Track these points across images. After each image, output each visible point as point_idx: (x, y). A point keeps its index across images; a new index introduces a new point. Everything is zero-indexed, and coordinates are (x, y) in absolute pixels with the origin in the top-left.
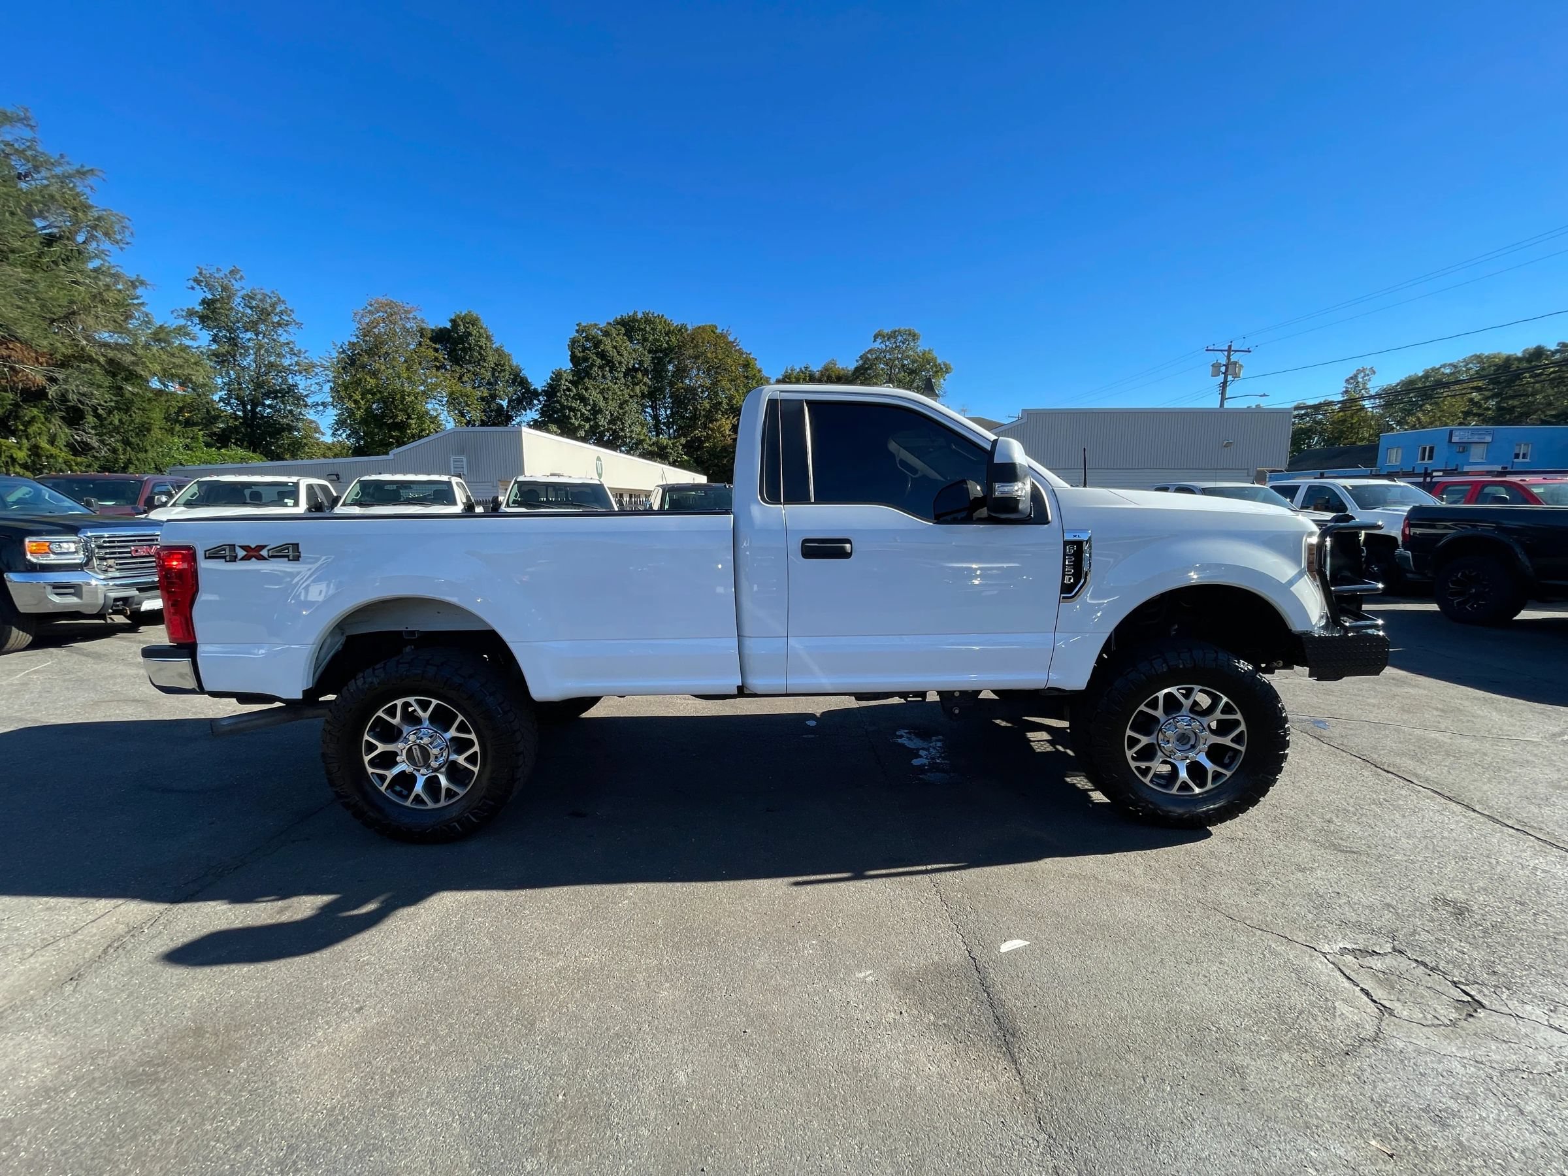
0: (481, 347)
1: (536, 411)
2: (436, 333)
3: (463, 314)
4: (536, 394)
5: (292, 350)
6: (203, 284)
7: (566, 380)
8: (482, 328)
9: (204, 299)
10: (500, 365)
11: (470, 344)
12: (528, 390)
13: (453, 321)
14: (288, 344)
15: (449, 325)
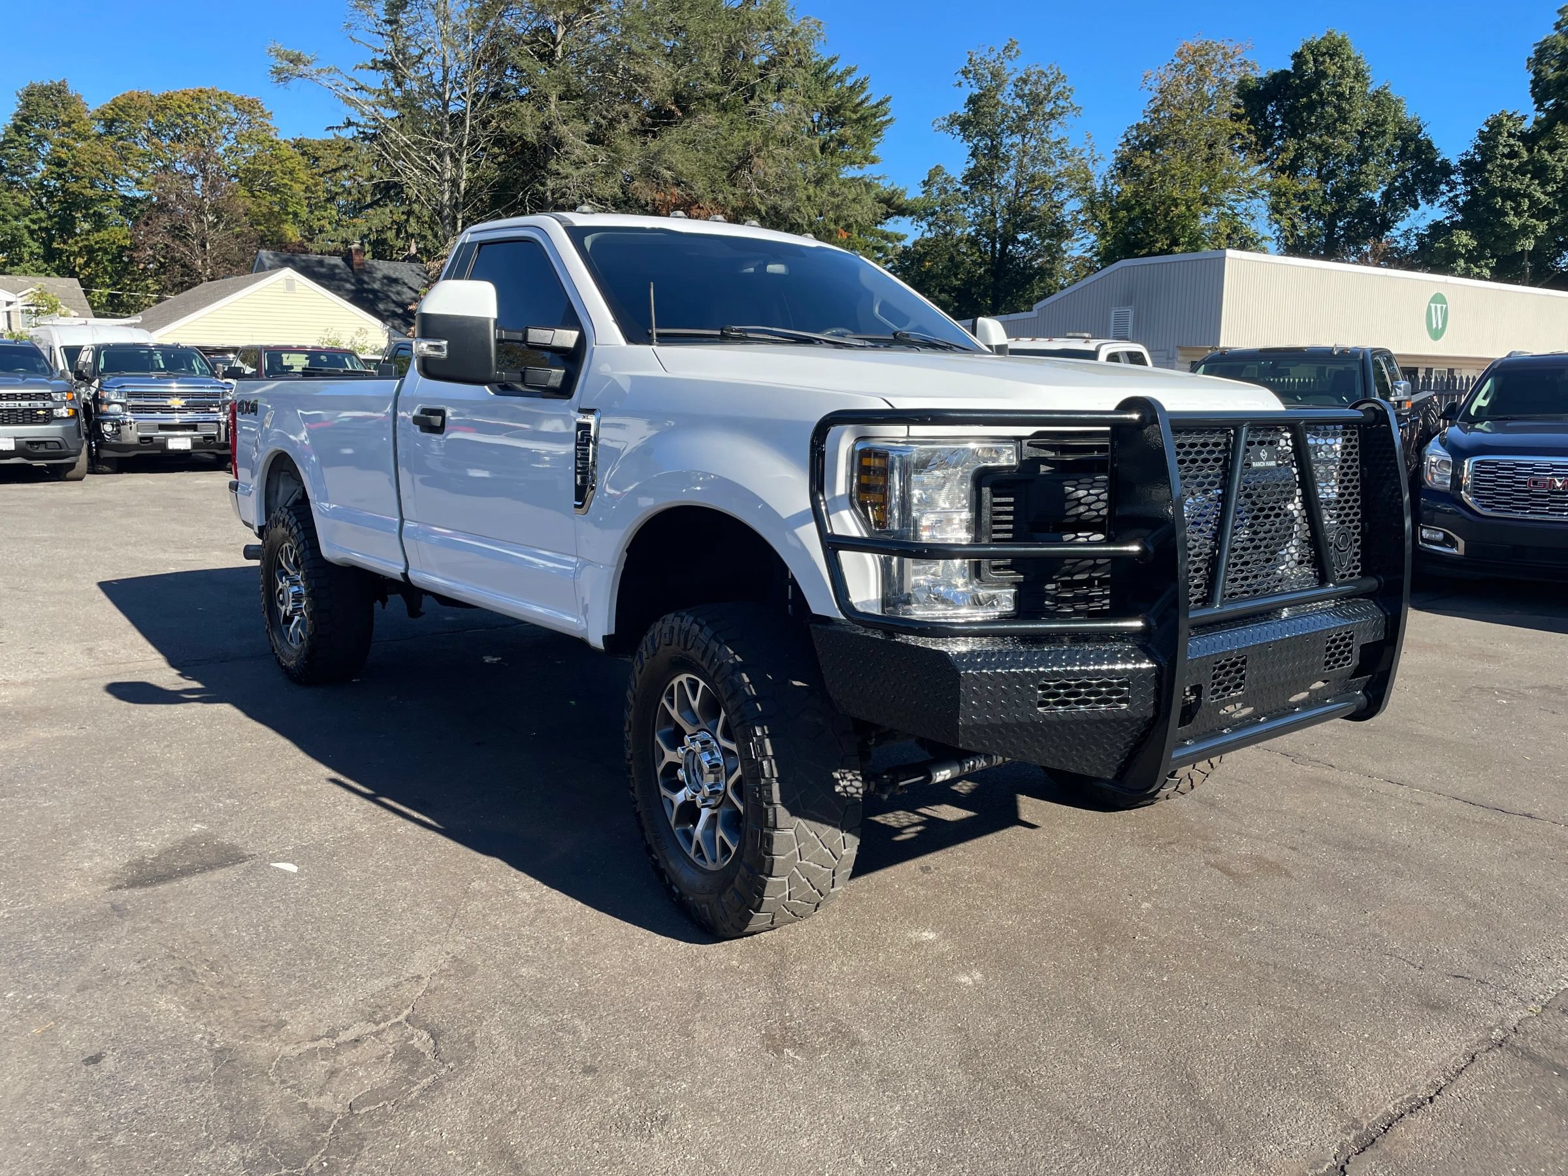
0: (1341, 96)
1: (1442, 205)
2: (1267, 84)
3: (1318, 39)
4: (1446, 169)
5: (1063, 151)
6: (971, 76)
7: (1510, 135)
8: (1349, 58)
9: (970, 97)
10: (1375, 123)
11: (1321, 94)
12: (1429, 164)
13: (1298, 57)
14: (1059, 143)
15: (1289, 66)
